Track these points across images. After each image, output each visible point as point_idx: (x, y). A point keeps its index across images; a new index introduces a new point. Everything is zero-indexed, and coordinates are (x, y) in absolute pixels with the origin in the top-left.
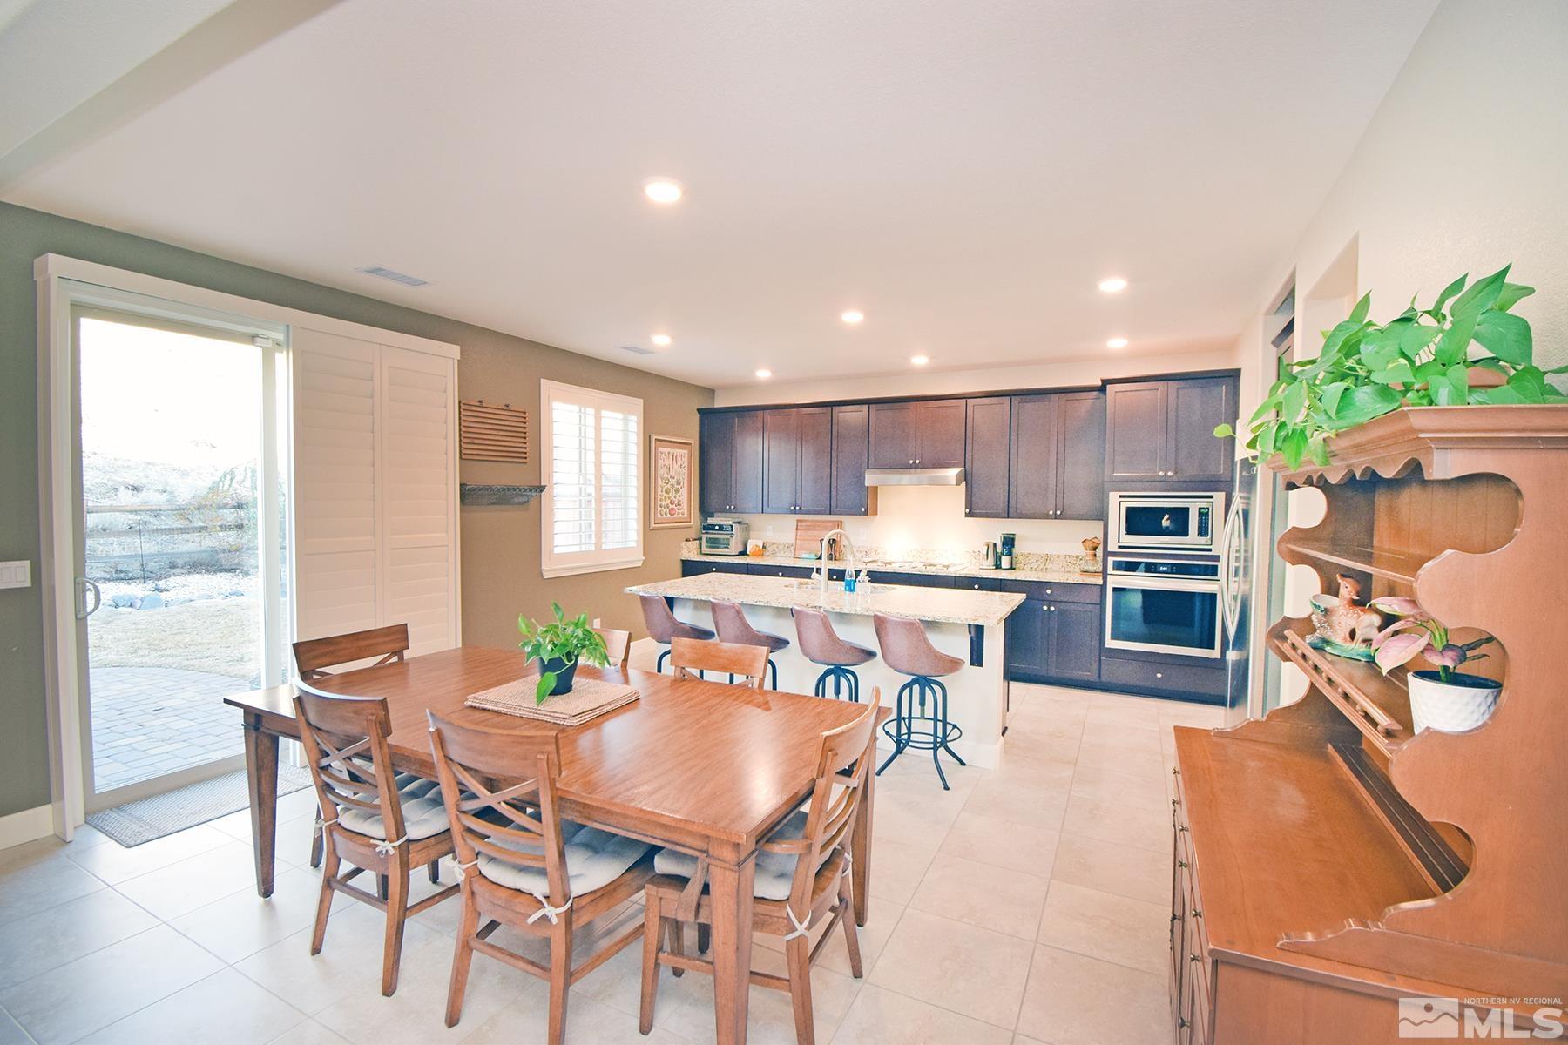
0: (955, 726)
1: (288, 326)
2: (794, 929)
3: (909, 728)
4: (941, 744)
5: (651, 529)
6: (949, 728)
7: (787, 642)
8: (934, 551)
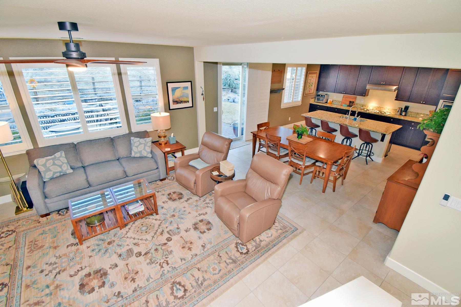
0: (373, 153)
3: (362, 152)
4: (368, 156)
5: (305, 96)
6: (371, 153)
7: (337, 130)
8: (383, 108)
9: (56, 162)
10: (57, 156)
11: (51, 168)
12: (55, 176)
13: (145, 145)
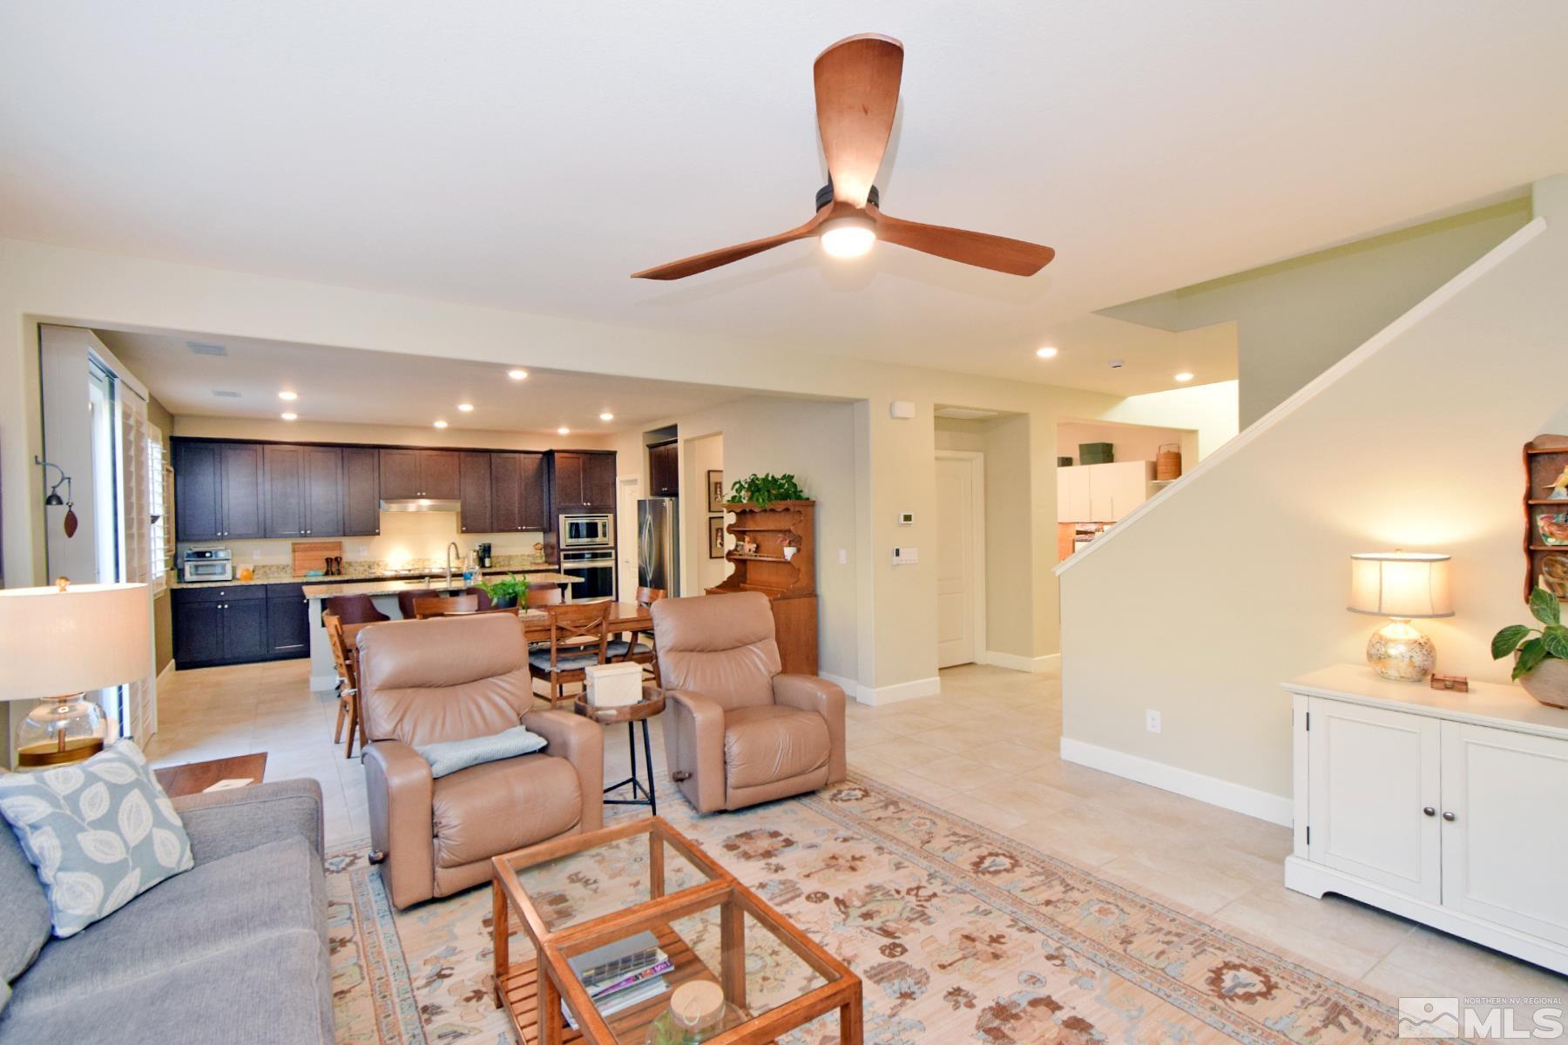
8: (429, 560)
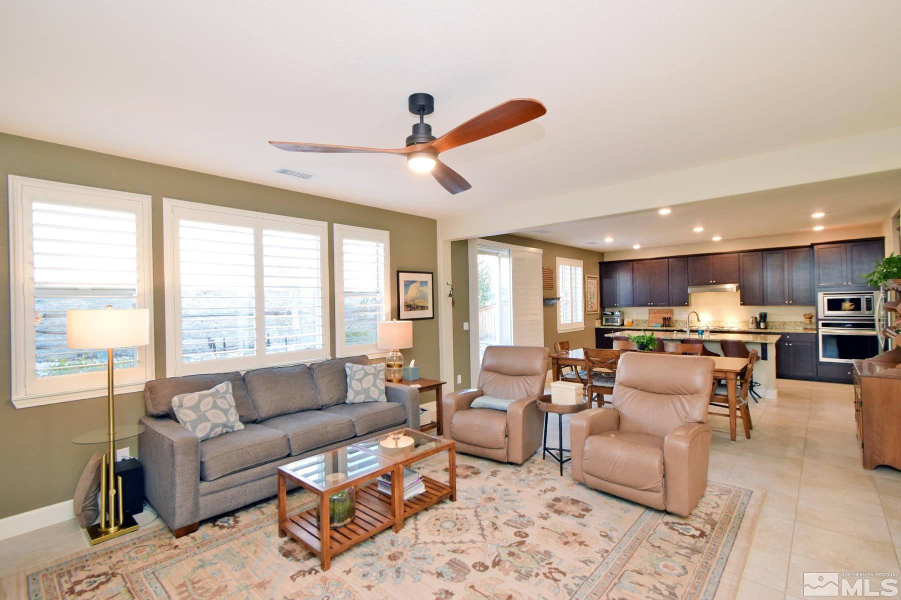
1: (510, 250)
2: (742, 402)
5: (586, 315)
9: (219, 401)
10: (222, 391)
11: (209, 414)
12: (212, 435)
13: (376, 376)
